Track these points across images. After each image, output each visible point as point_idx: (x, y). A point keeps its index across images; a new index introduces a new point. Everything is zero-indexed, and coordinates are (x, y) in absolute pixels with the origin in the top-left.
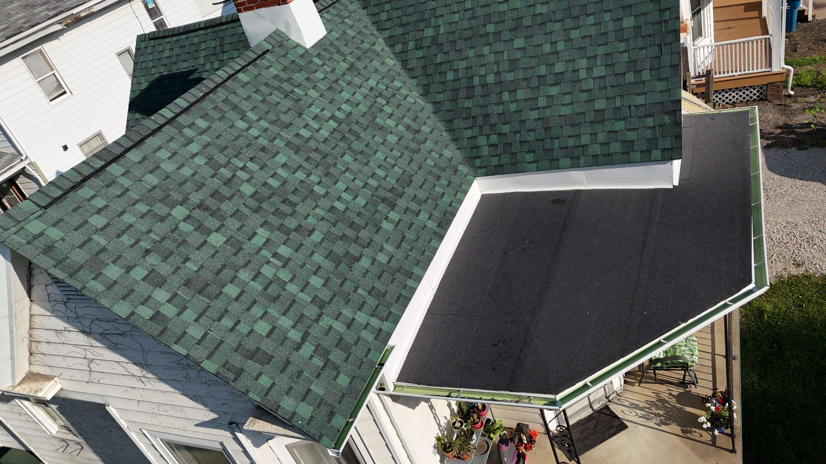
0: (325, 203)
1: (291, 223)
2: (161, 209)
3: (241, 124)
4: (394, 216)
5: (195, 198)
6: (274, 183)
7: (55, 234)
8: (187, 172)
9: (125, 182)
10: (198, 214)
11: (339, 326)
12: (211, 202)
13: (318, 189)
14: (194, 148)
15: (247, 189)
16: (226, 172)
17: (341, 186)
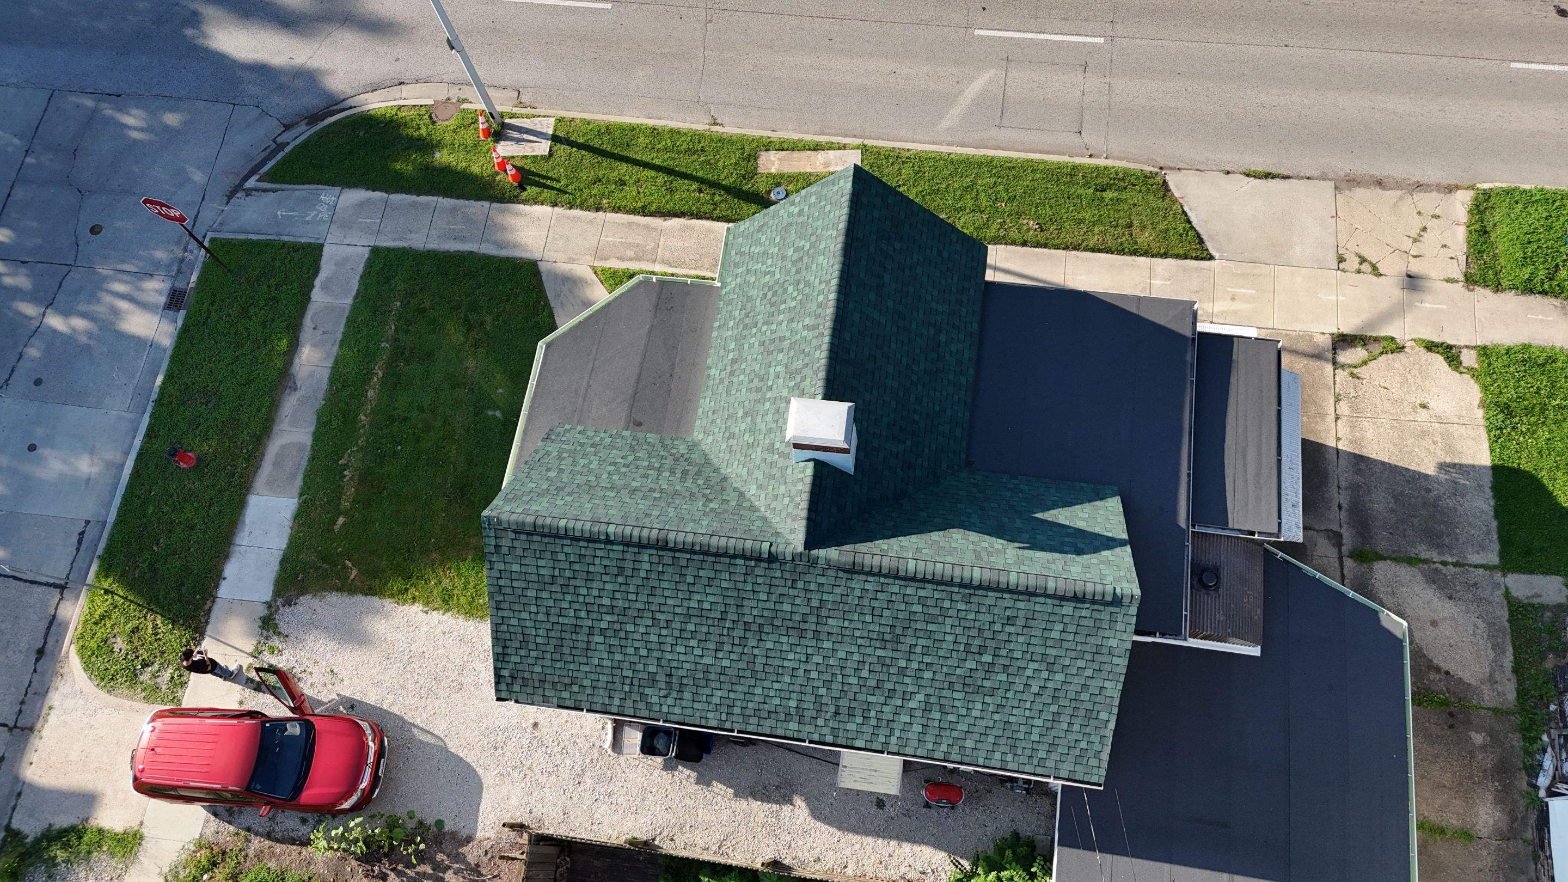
0: (759, 325)
1: (769, 295)
2: (813, 239)
3: (807, 321)
4: (731, 356)
5: (805, 258)
6: (783, 306)
7: (835, 188)
8: (814, 267)
9: (829, 233)
10: (801, 254)
11: (740, 270)
12: (799, 265)
13: (765, 328)
14: (817, 281)
15: (790, 289)
16: (801, 286)
17: (757, 344)
